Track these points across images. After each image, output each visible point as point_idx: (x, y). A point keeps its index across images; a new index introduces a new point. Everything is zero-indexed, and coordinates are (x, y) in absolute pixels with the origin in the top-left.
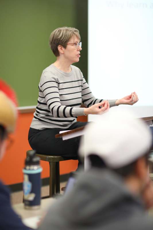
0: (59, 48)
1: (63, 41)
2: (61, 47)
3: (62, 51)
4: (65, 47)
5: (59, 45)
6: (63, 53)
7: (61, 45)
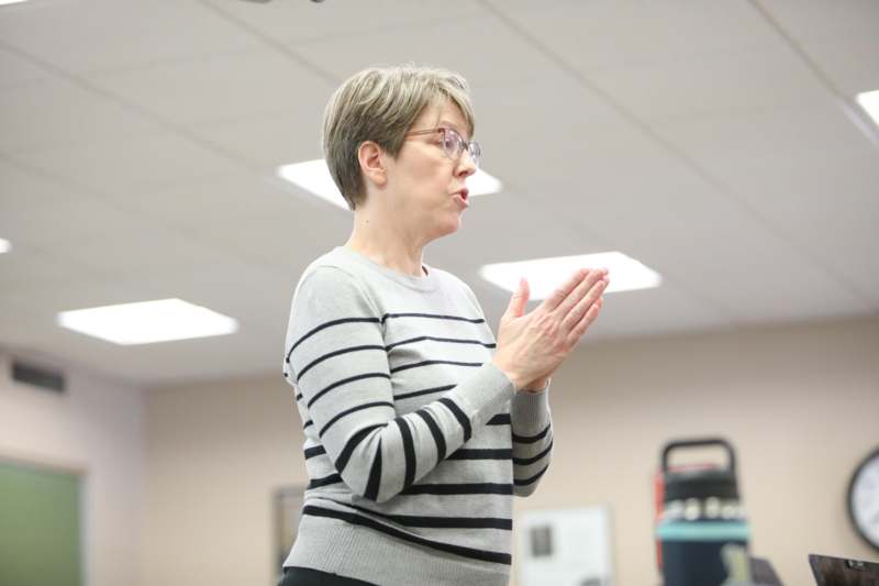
0: (364, 155)
1: (384, 117)
2: (375, 150)
3: (378, 173)
4: (395, 150)
5: (365, 140)
6: (380, 179)
7: (376, 141)
